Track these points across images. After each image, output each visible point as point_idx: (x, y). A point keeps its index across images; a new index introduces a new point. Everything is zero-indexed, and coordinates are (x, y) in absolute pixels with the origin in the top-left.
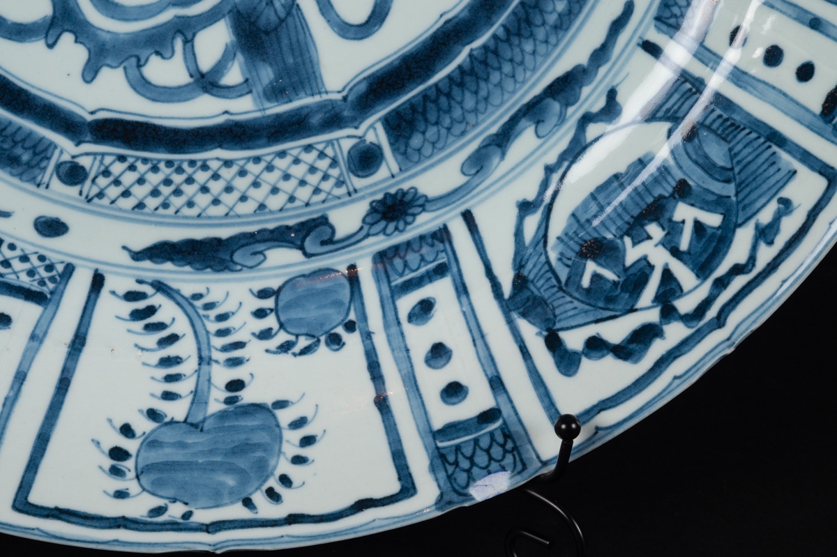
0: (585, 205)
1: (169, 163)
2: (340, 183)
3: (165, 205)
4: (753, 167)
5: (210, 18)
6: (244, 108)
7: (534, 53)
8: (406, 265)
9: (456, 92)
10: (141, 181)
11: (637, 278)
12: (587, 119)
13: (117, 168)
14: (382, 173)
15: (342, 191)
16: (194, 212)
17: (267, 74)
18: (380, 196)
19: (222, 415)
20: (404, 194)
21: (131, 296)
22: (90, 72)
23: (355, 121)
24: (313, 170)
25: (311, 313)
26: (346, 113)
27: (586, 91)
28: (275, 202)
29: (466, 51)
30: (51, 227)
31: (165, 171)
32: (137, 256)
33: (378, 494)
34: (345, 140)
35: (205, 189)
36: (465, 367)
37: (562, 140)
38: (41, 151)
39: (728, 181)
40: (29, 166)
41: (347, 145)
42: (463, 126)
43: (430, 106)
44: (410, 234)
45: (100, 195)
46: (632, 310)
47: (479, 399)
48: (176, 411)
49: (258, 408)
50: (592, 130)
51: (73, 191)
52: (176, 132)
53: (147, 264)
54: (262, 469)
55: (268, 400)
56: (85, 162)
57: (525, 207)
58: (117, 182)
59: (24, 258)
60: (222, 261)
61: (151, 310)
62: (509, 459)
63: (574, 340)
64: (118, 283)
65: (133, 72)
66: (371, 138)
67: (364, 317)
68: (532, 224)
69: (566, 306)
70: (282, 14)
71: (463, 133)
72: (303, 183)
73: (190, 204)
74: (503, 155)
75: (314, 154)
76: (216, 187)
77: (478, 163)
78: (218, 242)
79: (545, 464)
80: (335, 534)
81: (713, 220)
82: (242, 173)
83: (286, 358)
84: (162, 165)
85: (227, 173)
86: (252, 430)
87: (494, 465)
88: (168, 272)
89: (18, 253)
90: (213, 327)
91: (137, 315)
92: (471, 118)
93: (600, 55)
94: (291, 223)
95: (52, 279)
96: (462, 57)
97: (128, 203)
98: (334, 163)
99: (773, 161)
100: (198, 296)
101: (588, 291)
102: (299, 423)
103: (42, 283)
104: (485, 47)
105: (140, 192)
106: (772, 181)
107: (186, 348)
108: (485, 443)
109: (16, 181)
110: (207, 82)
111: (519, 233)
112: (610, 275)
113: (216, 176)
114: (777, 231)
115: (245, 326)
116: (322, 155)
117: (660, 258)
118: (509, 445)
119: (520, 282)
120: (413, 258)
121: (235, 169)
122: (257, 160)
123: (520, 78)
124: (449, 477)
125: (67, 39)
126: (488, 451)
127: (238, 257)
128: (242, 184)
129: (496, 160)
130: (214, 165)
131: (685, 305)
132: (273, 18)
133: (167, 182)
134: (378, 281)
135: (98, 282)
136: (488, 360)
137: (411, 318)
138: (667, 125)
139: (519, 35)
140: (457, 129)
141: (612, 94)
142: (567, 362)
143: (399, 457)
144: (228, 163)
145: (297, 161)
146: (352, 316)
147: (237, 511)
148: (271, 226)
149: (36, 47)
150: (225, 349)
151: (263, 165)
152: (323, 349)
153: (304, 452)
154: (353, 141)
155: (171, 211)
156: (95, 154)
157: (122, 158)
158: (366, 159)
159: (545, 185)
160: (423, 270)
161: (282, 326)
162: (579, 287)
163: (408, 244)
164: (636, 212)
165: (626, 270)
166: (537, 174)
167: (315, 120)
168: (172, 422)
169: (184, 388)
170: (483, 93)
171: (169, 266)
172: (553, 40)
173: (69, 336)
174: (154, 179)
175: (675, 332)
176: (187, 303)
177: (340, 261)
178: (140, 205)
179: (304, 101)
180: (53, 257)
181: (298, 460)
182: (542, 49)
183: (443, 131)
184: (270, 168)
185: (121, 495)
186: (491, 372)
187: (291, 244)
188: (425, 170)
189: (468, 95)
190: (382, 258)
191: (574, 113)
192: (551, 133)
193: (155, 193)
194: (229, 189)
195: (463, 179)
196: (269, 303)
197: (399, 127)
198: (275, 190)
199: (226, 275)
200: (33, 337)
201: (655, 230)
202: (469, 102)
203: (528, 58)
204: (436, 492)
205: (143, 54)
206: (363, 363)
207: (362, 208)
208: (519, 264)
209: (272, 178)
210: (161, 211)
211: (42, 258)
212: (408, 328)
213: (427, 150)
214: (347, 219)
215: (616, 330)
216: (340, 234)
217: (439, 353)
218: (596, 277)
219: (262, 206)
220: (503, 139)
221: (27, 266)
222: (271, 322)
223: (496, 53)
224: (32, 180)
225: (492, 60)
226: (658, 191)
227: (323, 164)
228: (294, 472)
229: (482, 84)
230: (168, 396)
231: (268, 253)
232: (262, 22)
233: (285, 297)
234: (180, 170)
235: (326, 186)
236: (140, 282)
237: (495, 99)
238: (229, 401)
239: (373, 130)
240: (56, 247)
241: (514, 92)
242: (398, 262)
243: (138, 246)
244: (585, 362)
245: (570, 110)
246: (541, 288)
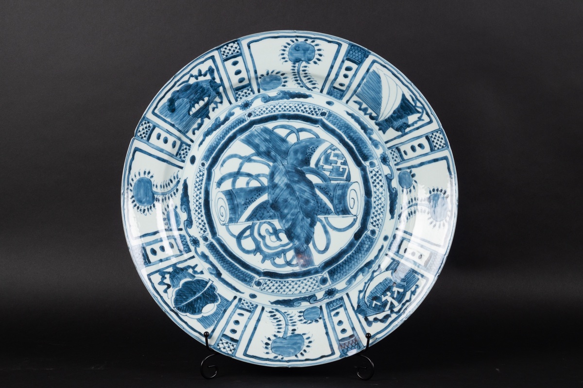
0: (373, 290)
1: (280, 281)
2: (318, 286)
3: (279, 291)
4: (410, 278)
5: (290, 249)
6: (297, 269)
7: (361, 257)
8: (333, 305)
9: (344, 265)
10: (273, 285)
11: (385, 304)
12: (374, 272)
13: (268, 282)
14: (328, 284)
15: (319, 288)
16: (285, 293)
17: (302, 261)
18: (327, 290)
19: (291, 336)
20: (333, 289)
21: (270, 312)
22: (263, 261)
23: (321, 272)
24: (312, 283)
25: (312, 316)
26: (319, 270)
27: (373, 265)
28: (304, 291)
29: (346, 256)
30: (253, 296)
31: (279, 283)
32: (272, 303)
33: (326, 354)
34: (319, 276)
35: (288, 288)
36: (346, 325)
37: (369, 276)
38: (252, 278)
39: (404, 282)
40: (249, 282)
41: (320, 277)
42: (346, 273)
43: (338, 269)
44: (334, 298)
45: (264, 289)
46: (384, 311)
47: (350, 332)
48: (280, 335)
49: (299, 335)
50: (375, 274)
51: (258, 288)
52: (281, 274)
53: (274, 305)
54: (300, 348)
55: (301, 333)
56: (261, 281)
57: (360, 292)
58: (268, 286)
59: (247, 303)
60: (291, 305)
61: (275, 315)
62: (356, 346)
63: (371, 318)
64: (267, 309)
65: (272, 261)
66: (325, 276)
67: (324, 316)
68: (362, 295)
69: (369, 311)
70: (305, 248)
71: (346, 275)
72: (310, 286)
73: (284, 291)
74: (355, 280)
75: (312, 279)
76: (290, 287)
77: (349, 282)
78: (290, 300)
79: (364, 347)
80: (316, 363)
81: (401, 290)
82: (296, 284)
83: (306, 325)
84: (278, 282)
85: (293, 284)
86: (298, 339)
87: (353, 348)
88: (279, 307)
89: (245, 302)
90: (289, 319)
91: (271, 316)
92: (348, 272)
93: (377, 257)
94: (307, 296)
95: (253, 308)
96: (345, 258)
97: (271, 291)
98: (317, 282)
99: (414, 277)
100: (286, 313)
101: (374, 307)
102: (308, 338)
103: (251, 308)
104: (350, 255)
105: (273, 288)
106: (414, 281)
107: (283, 322)
108: (351, 342)
109: (246, 285)
110: (289, 263)
111: (359, 297)
112: (379, 304)
113: (290, 285)
114: (416, 292)
115: (296, 319)
116: (314, 280)
117: (390, 299)
118: (356, 343)
119: (359, 306)
120: (335, 304)
121: (294, 283)
122: (299, 281)
123: (358, 262)
124: (343, 350)
125: (258, 254)
126: (351, 344)
127: (295, 304)
128: (296, 286)
129: (354, 281)
130: (290, 282)
131: (396, 310)
132: (303, 249)
133: (279, 286)
134: (327, 309)
135: (263, 309)
136: (351, 323)
137: (334, 316)
138: (391, 271)
139: (358, 252)
140: (345, 274)
141: (379, 266)
142: (369, 323)
143: (331, 346)
144: (293, 282)
145: (308, 281)
146: (321, 316)
147: (294, 358)
148: (302, 297)
149: (252, 255)
150: (292, 323)
151: (301, 282)
152: (314, 323)
153: (309, 345)
154: (321, 277)
155: (280, 293)
156: (263, 279)
157: (269, 280)
158: (324, 281)
159: (365, 286)
160: (337, 306)
161: (305, 319)
162: (372, 307)
163: (334, 301)
164: (384, 290)
165: (382, 302)
166: (363, 284)
167: (313, 272)
168: (279, 337)
169: (282, 330)
170: (350, 266)
171: (279, 306)
172: (366, 254)
173: (257, 319)
174: (276, 285)
175: (394, 316)
176: (283, 314)
177: (318, 305)
178: (273, 291)
179: (310, 268)
180: (253, 303)
181: (308, 346)
182: (363, 256)
183: (341, 275)
184: (302, 283)
185: (267, 353)
186: (352, 326)
187: (307, 301)
188: (337, 283)
189: (347, 266)
190: (328, 304)
191: (371, 270)
192: (366, 275)
193: (276, 288)
194: (293, 288)
195: (346, 286)
196: (302, 314)
197: (331, 273)
198: (303, 288)
199: (292, 308)
200: (249, 318)
201: (389, 293)
202: (347, 268)
203: (360, 258)
204: (340, 354)
205: (275, 257)
206: (323, 325)
207: (323, 293)
208: (359, 303)
209: (303, 285)
210: (278, 293)
211: (251, 303)
212: (333, 318)
213: (338, 279)
214: (320, 295)
215: (380, 316)
216: (318, 299)
217: (340, 322)
218: (376, 304)
219: (300, 292)
220: (355, 276)
221: (247, 305)
222: (302, 318)
223: (353, 257)
224: (249, 285)
225: (352, 258)
226: (389, 285)
227: (314, 282)
228: (307, 349)
229: (350, 264)
230: (278, 332)
231: (302, 303)
232: (301, 250)
233: (305, 313)
234: (282, 283)
235: (315, 287)
236: (272, 309)
237: (353, 267)
238: (292, 333)
239: (325, 274)
240: (254, 301)
241: (357, 266)
242: (331, 305)
243: (272, 301)
244: (373, 323)
245: (370, 270)
246: (363, 307)
